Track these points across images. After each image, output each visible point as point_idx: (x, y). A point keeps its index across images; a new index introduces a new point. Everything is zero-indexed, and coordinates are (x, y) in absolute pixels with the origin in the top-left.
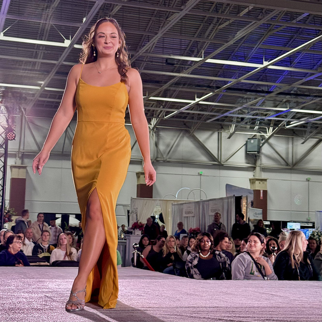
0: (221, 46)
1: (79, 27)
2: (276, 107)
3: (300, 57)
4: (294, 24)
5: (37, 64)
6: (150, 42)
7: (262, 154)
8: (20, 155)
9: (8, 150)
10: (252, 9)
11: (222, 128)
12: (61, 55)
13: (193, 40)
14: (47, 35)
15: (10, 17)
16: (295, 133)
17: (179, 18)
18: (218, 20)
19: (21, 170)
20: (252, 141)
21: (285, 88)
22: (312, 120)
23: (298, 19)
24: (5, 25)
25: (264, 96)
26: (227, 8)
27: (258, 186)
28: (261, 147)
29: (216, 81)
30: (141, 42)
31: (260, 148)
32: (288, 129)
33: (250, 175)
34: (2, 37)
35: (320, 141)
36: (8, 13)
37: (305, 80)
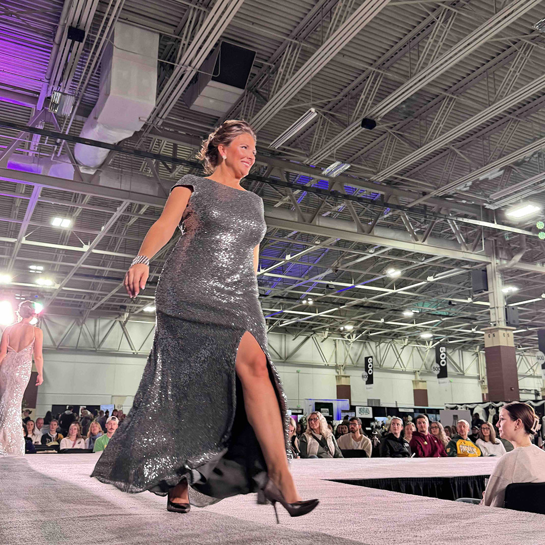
1: (98, 235)
2: (271, 308)
3: (291, 266)
4: (285, 240)
12: (79, 259)
15: (32, 223)
16: (286, 330)
21: (279, 293)
22: (301, 320)
23: (289, 236)
24: (27, 230)
32: (281, 327)
34: (24, 241)
35: (308, 338)
36: (32, 220)
37: (294, 286)
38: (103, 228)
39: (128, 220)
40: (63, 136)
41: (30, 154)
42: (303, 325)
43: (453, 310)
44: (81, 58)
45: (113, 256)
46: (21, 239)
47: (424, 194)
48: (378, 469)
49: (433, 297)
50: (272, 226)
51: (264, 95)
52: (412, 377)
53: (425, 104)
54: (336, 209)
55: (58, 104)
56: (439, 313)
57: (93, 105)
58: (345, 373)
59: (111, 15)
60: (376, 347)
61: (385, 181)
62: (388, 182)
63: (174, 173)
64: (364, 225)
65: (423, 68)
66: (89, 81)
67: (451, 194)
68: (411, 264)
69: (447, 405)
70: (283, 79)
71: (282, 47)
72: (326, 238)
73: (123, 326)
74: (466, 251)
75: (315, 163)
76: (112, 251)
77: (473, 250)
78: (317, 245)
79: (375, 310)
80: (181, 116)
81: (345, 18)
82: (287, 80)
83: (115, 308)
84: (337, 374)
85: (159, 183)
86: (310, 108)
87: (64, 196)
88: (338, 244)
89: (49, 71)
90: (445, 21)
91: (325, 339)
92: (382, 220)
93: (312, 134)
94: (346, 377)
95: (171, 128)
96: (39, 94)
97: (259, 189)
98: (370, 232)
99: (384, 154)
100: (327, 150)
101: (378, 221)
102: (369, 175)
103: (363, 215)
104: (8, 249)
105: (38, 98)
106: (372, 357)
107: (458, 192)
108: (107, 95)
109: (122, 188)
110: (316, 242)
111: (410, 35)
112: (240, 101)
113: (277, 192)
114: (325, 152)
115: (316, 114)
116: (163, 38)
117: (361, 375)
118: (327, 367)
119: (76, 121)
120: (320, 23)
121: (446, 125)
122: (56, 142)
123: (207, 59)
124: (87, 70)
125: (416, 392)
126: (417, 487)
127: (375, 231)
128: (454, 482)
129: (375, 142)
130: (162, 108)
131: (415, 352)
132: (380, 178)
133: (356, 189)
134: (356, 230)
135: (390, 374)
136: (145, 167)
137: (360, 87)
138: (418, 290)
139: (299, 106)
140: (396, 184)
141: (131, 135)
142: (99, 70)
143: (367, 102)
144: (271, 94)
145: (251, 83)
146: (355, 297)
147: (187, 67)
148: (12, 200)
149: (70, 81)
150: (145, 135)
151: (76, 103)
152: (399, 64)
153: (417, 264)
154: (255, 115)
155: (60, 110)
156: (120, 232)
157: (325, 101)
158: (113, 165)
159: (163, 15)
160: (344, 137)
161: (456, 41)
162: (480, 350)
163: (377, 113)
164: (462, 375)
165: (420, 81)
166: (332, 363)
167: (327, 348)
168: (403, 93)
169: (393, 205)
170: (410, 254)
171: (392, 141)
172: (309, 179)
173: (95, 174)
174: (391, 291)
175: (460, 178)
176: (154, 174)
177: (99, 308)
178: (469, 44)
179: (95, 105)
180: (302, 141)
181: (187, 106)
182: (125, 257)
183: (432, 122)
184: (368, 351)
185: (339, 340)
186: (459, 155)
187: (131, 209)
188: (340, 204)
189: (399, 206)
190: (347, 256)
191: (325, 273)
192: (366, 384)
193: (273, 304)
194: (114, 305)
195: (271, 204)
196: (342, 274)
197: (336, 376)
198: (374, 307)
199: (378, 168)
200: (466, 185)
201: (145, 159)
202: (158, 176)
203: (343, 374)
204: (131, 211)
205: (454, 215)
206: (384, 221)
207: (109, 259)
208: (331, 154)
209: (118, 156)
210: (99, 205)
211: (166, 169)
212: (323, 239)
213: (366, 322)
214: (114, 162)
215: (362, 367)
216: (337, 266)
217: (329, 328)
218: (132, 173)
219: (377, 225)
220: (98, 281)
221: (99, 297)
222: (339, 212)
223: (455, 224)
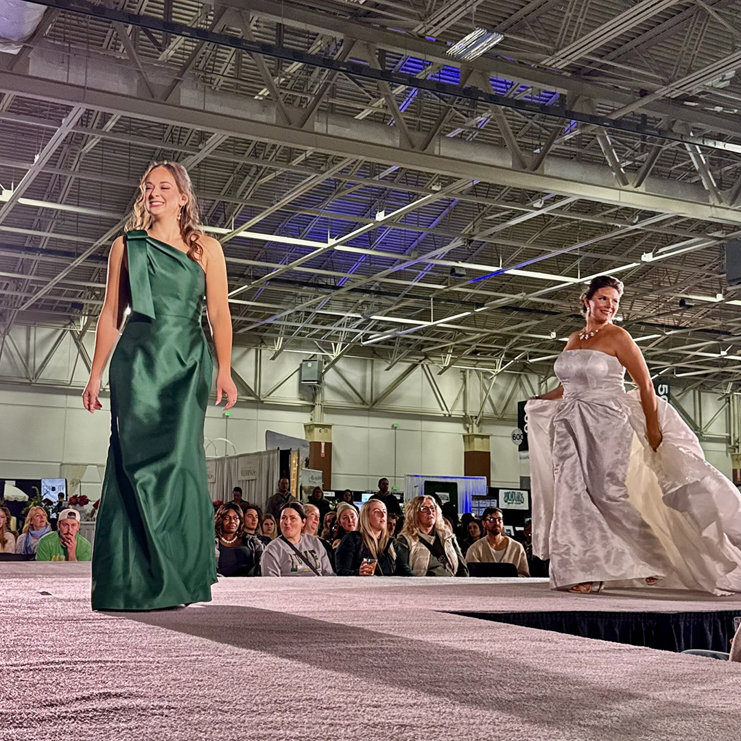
0: (261, 212)
1: (27, 170)
2: (347, 311)
3: (385, 233)
4: (376, 182)
7: (325, 384)
10: (311, 155)
11: (262, 342)
13: (218, 200)
16: (375, 353)
17: (195, 164)
18: (258, 171)
20: (310, 365)
21: (362, 281)
22: (402, 333)
23: (382, 175)
25: (329, 294)
26: (272, 152)
27: (318, 436)
28: (323, 374)
29: (254, 266)
31: (321, 375)
32: (364, 346)
33: (305, 418)
35: (414, 366)
37: (391, 270)
38: (37, 157)
39: (83, 142)
42: (406, 343)
43: (687, 317)
45: (58, 210)
49: (651, 291)
50: (351, 156)
54: (473, 122)
56: (661, 320)
58: (480, 432)
60: (540, 384)
61: (570, 68)
62: (576, 71)
63: (167, 51)
64: (524, 154)
67: (694, 94)
68: (613, 228)
72: (452, 180)
73: (78, 339)
74: (717, 204)
75: (435, 33)
76: (56, 202)
77: (732, 203)
78: (436, 192)
79: (538, 315)
83: (62, 307)
84: (465, 432)
85: (139, 72)
88: (474, 191)
91: (446, 368)
92: (560, 144)
94: (482, 437)
97: (327, 84)
98: (535, 167)
99: (569, 14)
100: (460, 6)
101: (553, 147)
102: (538, 56)
103: (525, 135)
107: (708, 90)
109: (69, 82)
110: (434, 188)
113: (361, 89)
114: (455, 10)
117: (510, 435)
118: (448, 419)
127: (546, 166)
132: (559, 62)
133: (512, 84)
134: (510, 164)
136: (113, 40)
140: (592, 73)
146: (503, 292)
153: (624, 228)
156: (67, 167)
158: (53, 36)
162: (733, 391)
166: (458, 412)
167: (449, 386)
169: (582, 114)
170: (612, 211)
172: (425, 64)
173: (20, 53)
176: (130, 54)
177: (34, 306)
182: (78, 214)
184: (525, 391)
185: (471, 370)
186: (713, 17)
187: (87, 122)
188: (481, 114)
189: (596, 117)
190: (492, 214)
191: (448, 246)
192: (520, 450)
193: (351, 305)
194: (61, 302)
195: (348, 115)
196: (481, 249)
197: (464, 436)
198: (539, 312)
199: (557, 41)
200: (724, 76)
201: (115, 24)
202: (136, 57)
203: (476, 431)
204: (87, 126)
205: (698, 135)
206: (563, 147)
207: (50, 217)
208: (467, 15)
209: (63, 19)
210: (29, 114)
211: (152, 44)
212: (447, 181)
213: (522, 337)
214: (54, 31)
215: (513, 420)
216: (472, 233)
217: (454, 349)
218: (89, 52)
219: (549, 155)
220: (30, 257)
221: (33, 287)
222: (479, 130)
223: (700, 152)
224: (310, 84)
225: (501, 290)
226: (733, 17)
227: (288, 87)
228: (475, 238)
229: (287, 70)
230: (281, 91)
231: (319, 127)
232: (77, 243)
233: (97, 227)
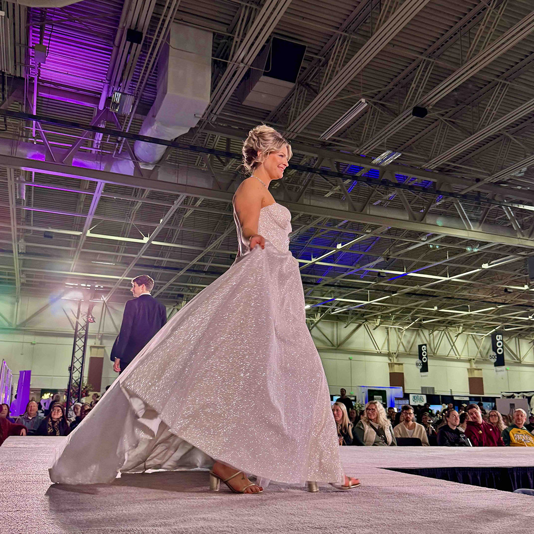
1: (157, 227)
2: (323, 296)
3: (342, 255)
4: (336, 229)
5: (118, 258)
6: (217, 240)
8: (100, 337)
9: (89, 332)
12: (140, 250)
14: (129, 233)
15: (96, 217)
16: (338, 318)
19: (100, 350)
21: (330, 280)
22: (353, 308)
23: (339, 225)
24: (91, 224)
30: (210, 240)
32: (332, 315)
34: (89, 234)
35: (360, 326)
36: (95, 214)
37: (345, 274)
38: (161, 220)
39: (185, 212)
40: (123, 134)
41: (94, 152)
42: (355, 313)
43: (509, 298)
44: (139, 58)
45: (171, 247)
46: (86, 233)
47: (478, 180)
48: (434, 458)
49: (488, 284)
50: (323, 216)
51: (314, 88)
52: (467, 365)
53: (478, 91)
54: (387, 197)
55: (118, 104)
56: (495, 300)
57: (151, 103)
58: (398, 361)
59: (167, 16)
60: (429, 335)
61: (437, 169)
62: (441, 170)
63: (228, 166)
64: (415, 213)
65: (474, 55)
66: (147, 80)
67: (505, 180)
68: (465, 251)
69: (504, 394)
70: (333, 71)
71: (332, 40)
72: (376, 227)
74: (521, 237)
75: (365, 153)
77: (530, 237)
78: (368, 233)
79: (427, 298)
80: (234, 112)
81: (395, 8)
82: (337, 72)
83: (173, 297)
84: (390, 362)
85: (213, 177)
86: (360, 98)
87: (125, 191)
88: (389, 232)
89: (110, 73)
90: (497, 7)
91: (377, 326)
92: (434, 207)
93: (362, 124)
94: (399, 364)
95: (224, 123)
96: (100, 94)
97: (309, 180)
98: (422, 220)
99: (435, 141)
100: (378, 139)
101: (431, 209)
102: (421, 163)
103: (415, 203)
104: (74, 242)
105: (99, 99)
106: (425, 345)
107: (513, 178)
108: (165, 93)
109: (179, 183)
110: (367, 231)
111: (461, 23)
112: (291, 95)
113: (328, 182)
114: (375, 142)
115: (366, 104)
116: (217, 36)
117: (415, 363)
118: (380, 354)
119: (135, 119)
120: (370, 15)
121: (499, 111)
122: (117, 140)
123: (258, 55)
124: (145, 70)
125: (471, 380)
126: (475, 476)
127: (427, 219)
128: (513, 472)
129: (426, 130)
130: (216, 104)
131: (470, 340)
132: (432, 165)
133: (407, 177)
134: (408, 218)
135: (445, 362)
136: (200, 161)
137: (411, 76)
138: (472, 278)
139: (349, 96)
140: (449, 171)
141: (187, 131)
142: (156, 70)
143: (418, 90)
144: (322, 86)
145: (301, 77)
146: (407, 285)
147: (239, 63)
148: (78, 196)
149: (129, 81)
150: (201, 131)
151: (135, 102)
152: (450, 52)
154: (305, 107)
155: (121, 109)
156: (177, 224)
157: (375, 91)
158: (170, 160)
159: (217, 14)
160: (395, 126)
161: (509, 27)
163: (428, 101)
164: (519, 363)
165: (471, 68)
166: (385, 350)
167: (379, 336)
168: (455, 80)
169: (444, 192)
170: (464, 241)
171: (443, 129)
172: (360, 168)
173: (154, 169)
174: (444, 279)
175: (515, 163)
176: (209, 168)
178: (522, 30)
179: (153, 103)
180: (352, 132)
181: (239, 101)
182: (182, 248)
183: (485, 108)
184: (421, 339)
185: (391, 328)
186: (514, 141)
187: (187, 202)
188: (391, 192)
189: (452, 193)
190: (398, 244)
191: (376, 262)
192: (421, 372)
193: (325, 293)
194: (172, 294)
195: (321, 194)
196: (394, 262)
197: (389, 364)
198: (427, 295)
199: (430, 156)
200: (521, 170)
201: (200, 153)
202: (212, 170)
203: (395, 361)
204: (187, 204)
205: (508, 201)
206: (437, 209)
207: (167, 250)
208: (382, 143)
209: (175, 152)
210: (158, 199)
211: (220, 163)
212: (374, 228)
213: (418, 309)
214: (171, 157)
215: (416, 355)
216: (389, 254)
217: (381, 316)
218: (188, 167)
219: (429, 213)
220: (157, 271)
221: (158, 286)
222: (390, 201)
223: (510, 210)
224: (301, 179)
225: (406, 284)
226: (524, 140)
227: (289, 182)
228: (390, 257)
229: (289, 174)
230: (286, 184)
231: (306, 201)
232: (181, 263)
233: (191, 254)
